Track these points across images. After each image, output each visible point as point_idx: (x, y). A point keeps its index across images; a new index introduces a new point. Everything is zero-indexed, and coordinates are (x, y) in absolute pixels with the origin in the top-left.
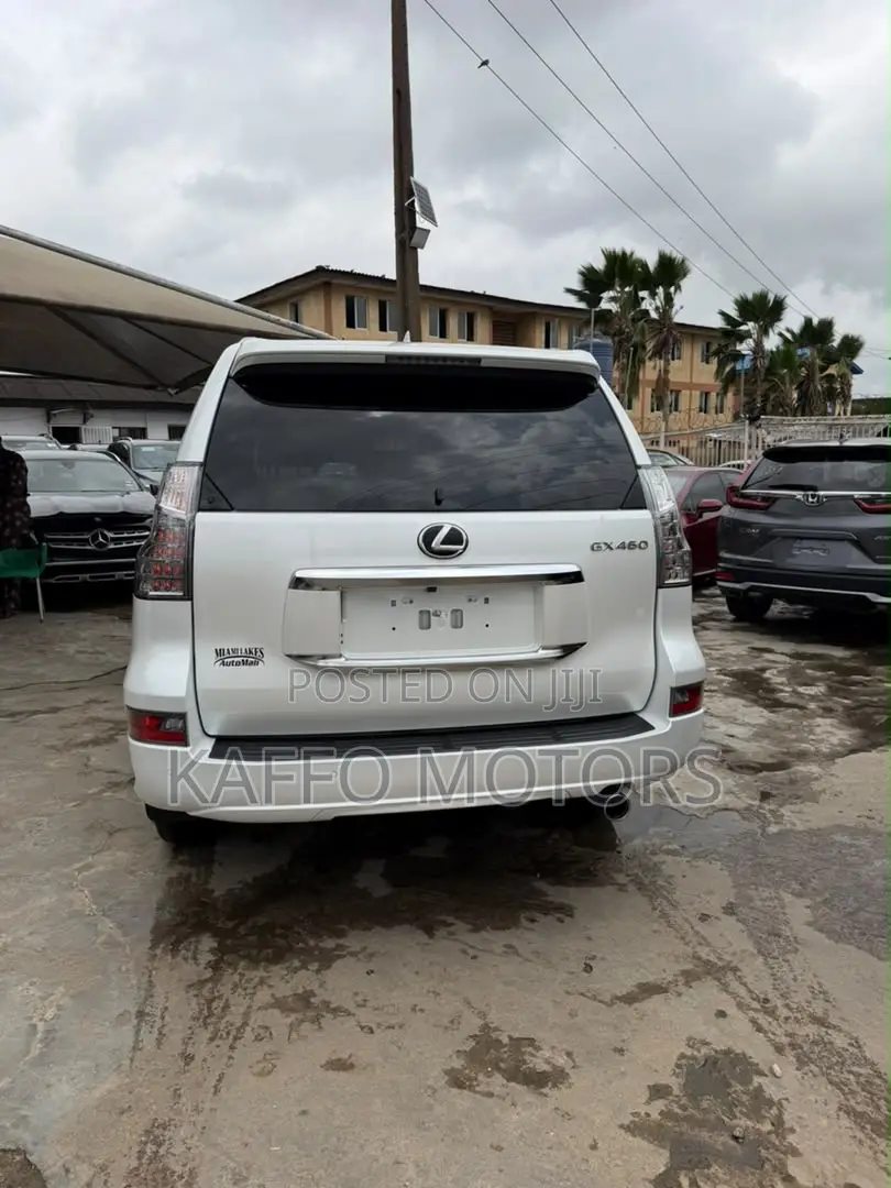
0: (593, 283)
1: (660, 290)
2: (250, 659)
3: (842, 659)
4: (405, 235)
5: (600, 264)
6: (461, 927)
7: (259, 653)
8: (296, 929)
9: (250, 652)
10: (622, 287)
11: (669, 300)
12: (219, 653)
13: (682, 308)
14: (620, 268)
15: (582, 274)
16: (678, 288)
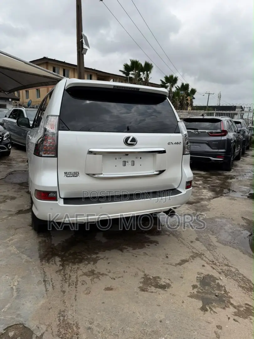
0: (128, 69)
1: (145, 72)
2: (75, 175)
3: (204, 174)
4: (80, 50)
5: (129, 63)
6: (130, 249)
7: (78, 173)
8: (83, 253)
9: (75, 173)
10: (135, 71)
11: (148, 75)
12: (66, 173)
13: (151, 78)
14: (135, 65)
15: (124, 65)
16: (150, 72)
